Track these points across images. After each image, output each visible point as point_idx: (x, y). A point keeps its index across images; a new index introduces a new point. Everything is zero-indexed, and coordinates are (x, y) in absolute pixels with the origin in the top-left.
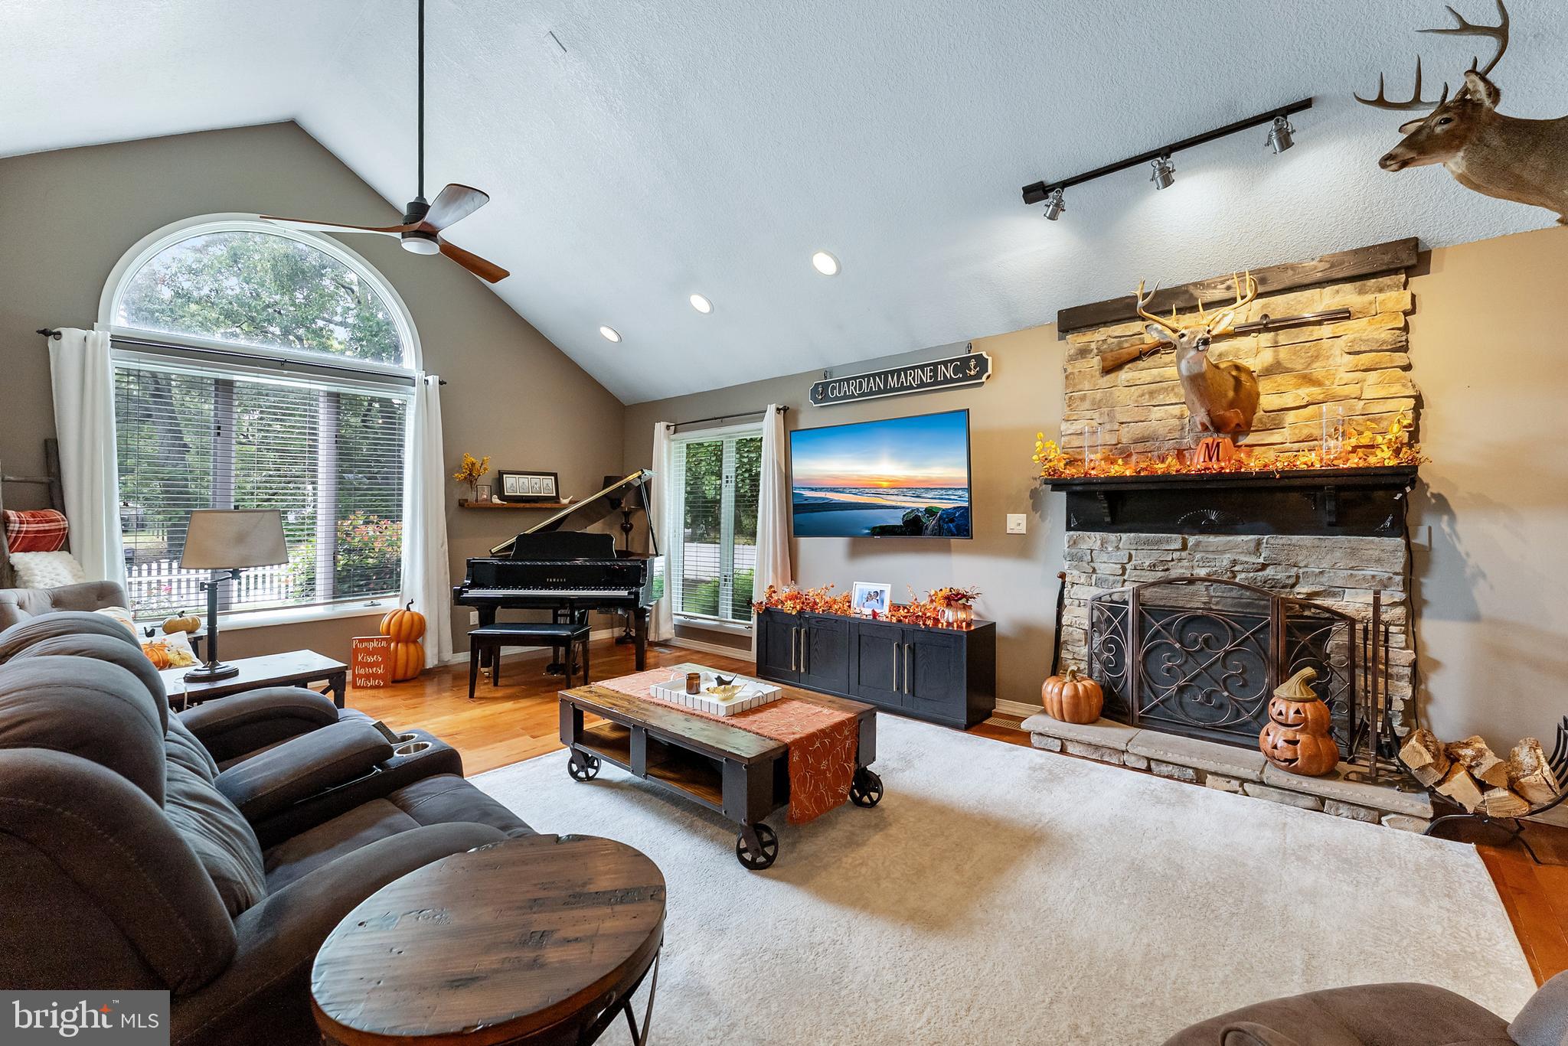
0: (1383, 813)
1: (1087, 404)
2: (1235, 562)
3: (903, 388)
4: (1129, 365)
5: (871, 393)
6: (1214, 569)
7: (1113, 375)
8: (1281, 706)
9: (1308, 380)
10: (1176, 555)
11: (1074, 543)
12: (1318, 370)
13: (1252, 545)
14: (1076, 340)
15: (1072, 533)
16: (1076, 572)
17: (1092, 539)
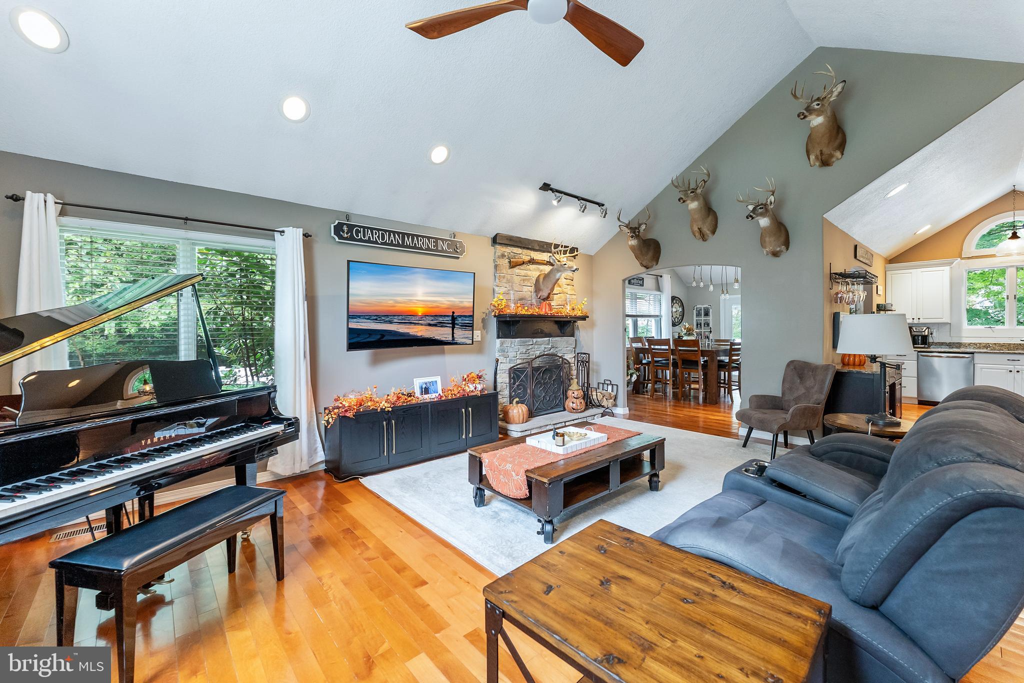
0: (594, 415)
1: (505, 281)
2: (545, 348)
3: (415, 247)
4: (518, 267)
5: (392, 244)
6: (541, 351)
7: (512, 269)
8: (576, 393)
10: (531, 347)
11: (502, 344)
13: (548, 341)
14: (500, 249)
15: (500, 339)
16: (502, 358)
17: (508, 341)
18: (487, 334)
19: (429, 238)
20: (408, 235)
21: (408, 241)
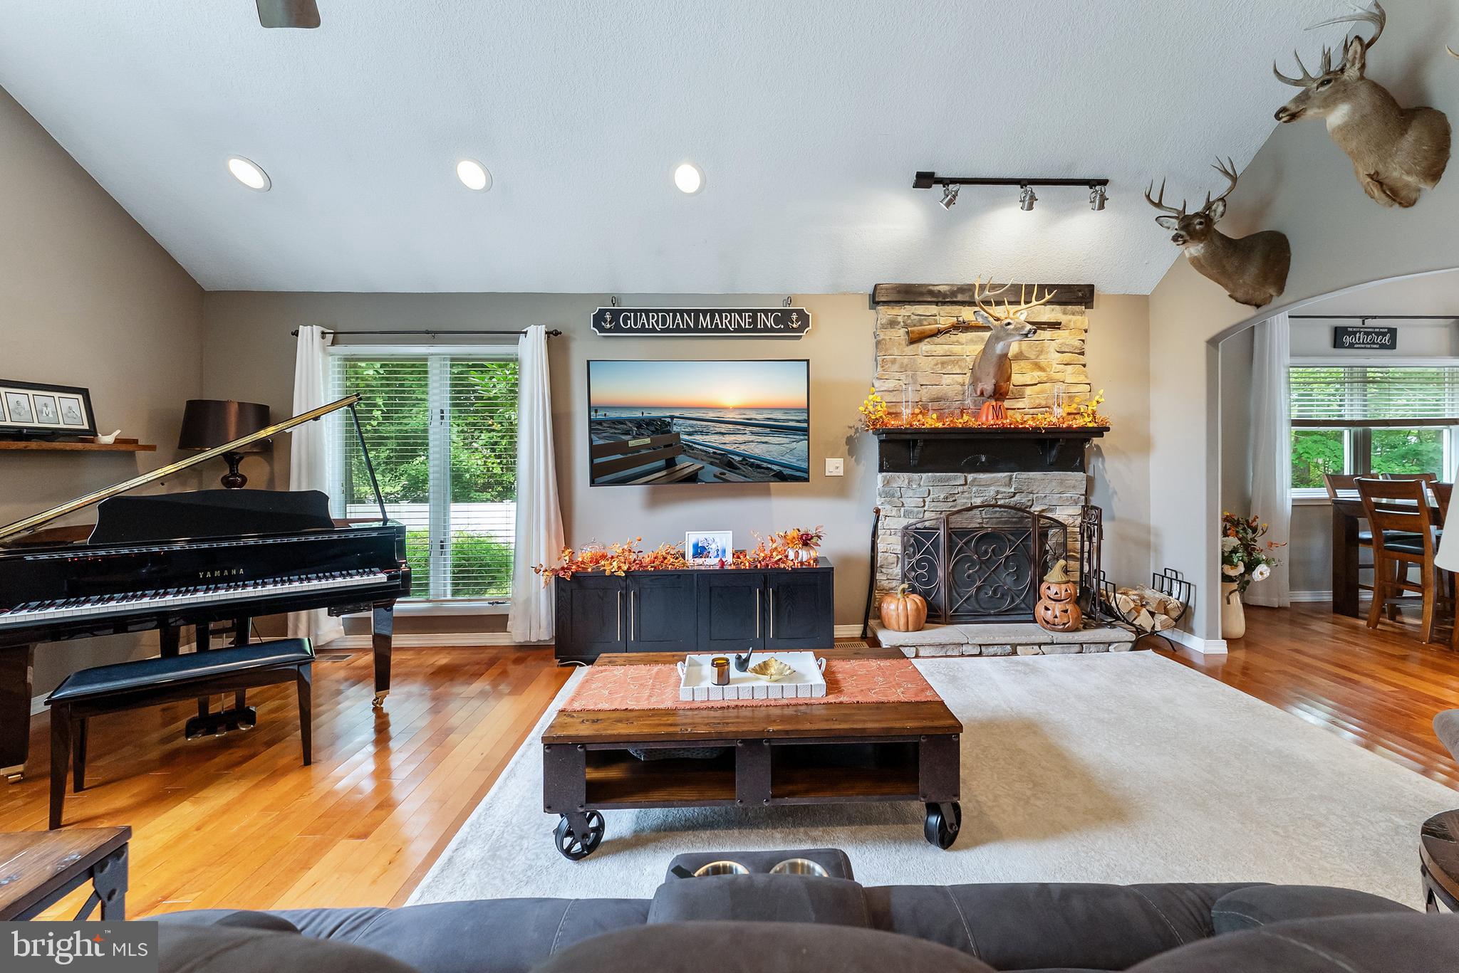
0: (1110, 644)
1: (896, 367)
2: (998, 492)
4: (928, 340)
5: (678, 330)
6: (985, 498)
7: (915, 345)
9: (1039, 367)
10: (960, 489)
11: (887, 483)
12: (1043, 361)
13: (1008, 479)
14: (886, 313)
15: (884, 474)
16: (888, 507)
17: (902, 479)
18: (858, 464)
19: (740, 312)
20: (705, 312)
21: (705, 322)
